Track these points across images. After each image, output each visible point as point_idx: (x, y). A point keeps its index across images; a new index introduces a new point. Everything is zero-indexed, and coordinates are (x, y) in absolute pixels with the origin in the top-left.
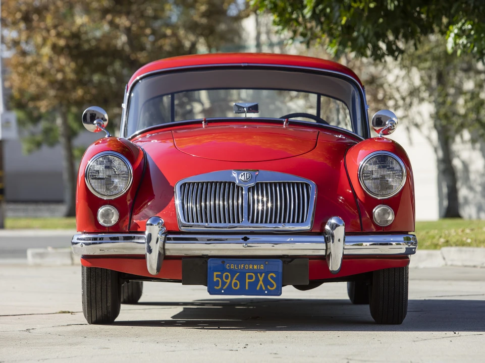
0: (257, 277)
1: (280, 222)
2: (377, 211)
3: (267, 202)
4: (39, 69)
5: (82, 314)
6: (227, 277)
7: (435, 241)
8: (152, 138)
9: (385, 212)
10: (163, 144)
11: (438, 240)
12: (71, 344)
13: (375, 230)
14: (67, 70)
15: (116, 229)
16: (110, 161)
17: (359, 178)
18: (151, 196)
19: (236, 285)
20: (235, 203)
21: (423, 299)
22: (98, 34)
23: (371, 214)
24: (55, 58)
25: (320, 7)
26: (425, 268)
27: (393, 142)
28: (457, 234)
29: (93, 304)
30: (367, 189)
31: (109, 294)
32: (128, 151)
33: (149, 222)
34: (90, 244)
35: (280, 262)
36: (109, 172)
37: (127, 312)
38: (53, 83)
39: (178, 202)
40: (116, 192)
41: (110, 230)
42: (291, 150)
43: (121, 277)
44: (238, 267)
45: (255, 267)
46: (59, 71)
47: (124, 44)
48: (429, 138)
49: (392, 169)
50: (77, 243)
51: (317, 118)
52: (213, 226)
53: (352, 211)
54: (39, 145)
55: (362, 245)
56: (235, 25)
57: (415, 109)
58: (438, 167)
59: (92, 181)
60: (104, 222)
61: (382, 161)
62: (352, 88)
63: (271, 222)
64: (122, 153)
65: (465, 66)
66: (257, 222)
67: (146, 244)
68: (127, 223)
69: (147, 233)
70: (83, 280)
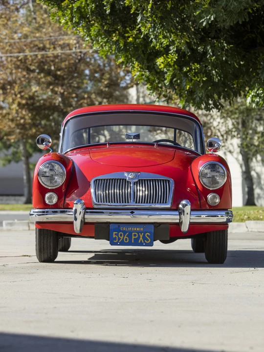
0: (139, 235)
1: (152, 203)
2: (209, 196)
3: (145, 191)
4: (10, 117)
5: (36, 257)
6: (121, 235)
7: (242, 217)
8: (77, 153)
9: (214, 197)
10: (83, 156)
11: (244, 216)
12: (29, 273)
13: (208, 208)
14: (27, 117)
15: (56, 206)
16: (53, 166)
17: (199, 177)
18: (77, 187)
19: (126, 240)
20: (126, 192)
21: (235, 250)
22: (45, 97)
23: (206, 198)
24: (20, 110)
25: (175, 79)
26: (236, 233)
27: (219, 156)
28: (255, 213)
29: (42, 250)
30: (204, 184)
31: (52, 245)
32: (63, 161)
33: (75, 202)
34: (40, 215)
35: (152, 226)
36: (52, 173)
37: (61, 256)
38: (18, 125)
39: (92, 190)
40: (56, 184)
41: (53, 207)
42: (159, 161)
43: (58, 235)
44: (127, 229)
45: (138, 229)
46: (22, 118)
47: (60, 102)
48: (237, 159)
49: (218, 172)
50: (33, 215)
51: (174, 142)
52: (113, 205)
53: (195, 197)
54: (10, 161)
55: (200, 217)
56: (125, 92)
57: (229, 142)
58: (242, 176)
59: (42, 178)
60: (49, 202)
61: (213, 167)
62: (195, 125)
63: (147, 203)
64: (60, 162)
65: (258, 117)
66: (139, 203)
67: (73, 216)
68: (62, 203)
69: (74, 209)
70: (36, 236)
